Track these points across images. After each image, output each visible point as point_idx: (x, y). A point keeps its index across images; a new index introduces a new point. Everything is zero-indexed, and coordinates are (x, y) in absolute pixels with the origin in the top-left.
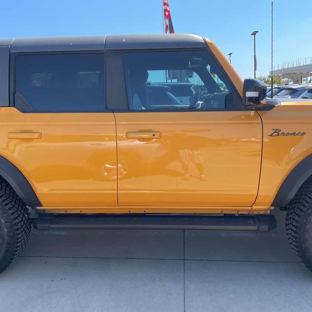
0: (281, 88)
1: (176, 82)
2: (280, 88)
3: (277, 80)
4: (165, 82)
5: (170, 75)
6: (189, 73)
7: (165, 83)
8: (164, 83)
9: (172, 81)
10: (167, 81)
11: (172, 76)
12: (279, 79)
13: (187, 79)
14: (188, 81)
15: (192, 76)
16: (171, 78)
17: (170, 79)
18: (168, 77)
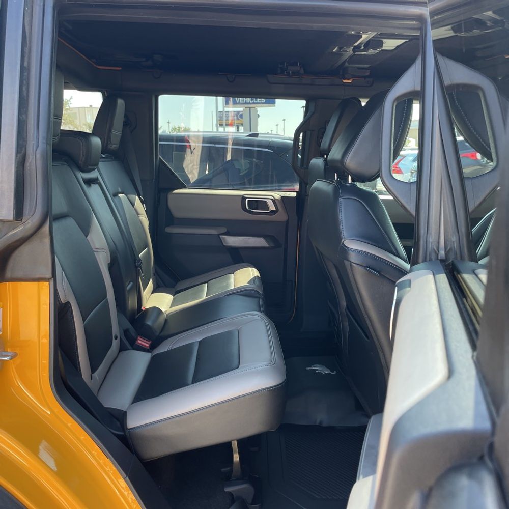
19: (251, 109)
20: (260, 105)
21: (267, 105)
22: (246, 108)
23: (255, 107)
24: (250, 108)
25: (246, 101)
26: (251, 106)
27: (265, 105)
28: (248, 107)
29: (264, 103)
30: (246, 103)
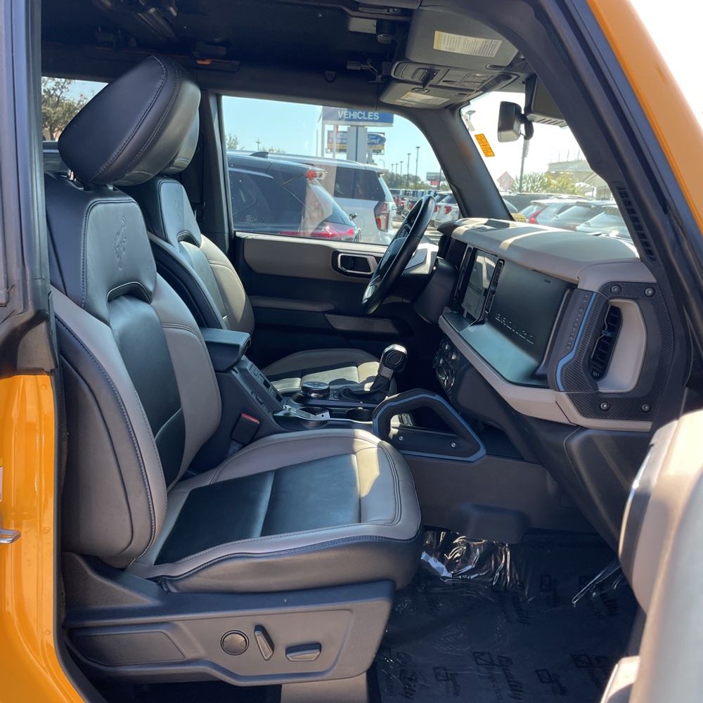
0: (593, 206)
1: (345, 159)
2: (590, 207)
3: (567, 184)
4: (319, 155)
5: (332, 143)
6: (374, 144)
7: (319, 158)
8: (317, 158)
9: (334, 156)
10: (323, 154)
11: (335, 146)
12: (571, 182)
13: (370, 156)
14: (370, 161)
15: (380, 151)
16: (335, 150)
17: (332, 150)
18: (326, 146)
19: (359, 128)
20: (373, 123)
21: (381, 123)
22: (351, 126)
23: (364, 126)
24: (357, 127)
25: (352, 117)
26: (361, 123)
27: (379, 124)
28: (355, 126)
29: (377, 121)
30: (352, 119)
